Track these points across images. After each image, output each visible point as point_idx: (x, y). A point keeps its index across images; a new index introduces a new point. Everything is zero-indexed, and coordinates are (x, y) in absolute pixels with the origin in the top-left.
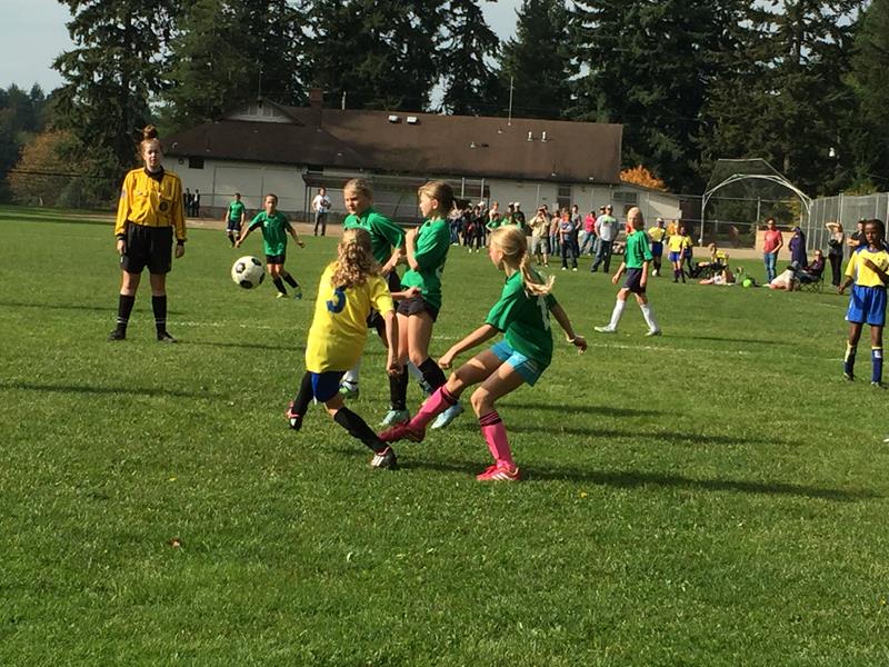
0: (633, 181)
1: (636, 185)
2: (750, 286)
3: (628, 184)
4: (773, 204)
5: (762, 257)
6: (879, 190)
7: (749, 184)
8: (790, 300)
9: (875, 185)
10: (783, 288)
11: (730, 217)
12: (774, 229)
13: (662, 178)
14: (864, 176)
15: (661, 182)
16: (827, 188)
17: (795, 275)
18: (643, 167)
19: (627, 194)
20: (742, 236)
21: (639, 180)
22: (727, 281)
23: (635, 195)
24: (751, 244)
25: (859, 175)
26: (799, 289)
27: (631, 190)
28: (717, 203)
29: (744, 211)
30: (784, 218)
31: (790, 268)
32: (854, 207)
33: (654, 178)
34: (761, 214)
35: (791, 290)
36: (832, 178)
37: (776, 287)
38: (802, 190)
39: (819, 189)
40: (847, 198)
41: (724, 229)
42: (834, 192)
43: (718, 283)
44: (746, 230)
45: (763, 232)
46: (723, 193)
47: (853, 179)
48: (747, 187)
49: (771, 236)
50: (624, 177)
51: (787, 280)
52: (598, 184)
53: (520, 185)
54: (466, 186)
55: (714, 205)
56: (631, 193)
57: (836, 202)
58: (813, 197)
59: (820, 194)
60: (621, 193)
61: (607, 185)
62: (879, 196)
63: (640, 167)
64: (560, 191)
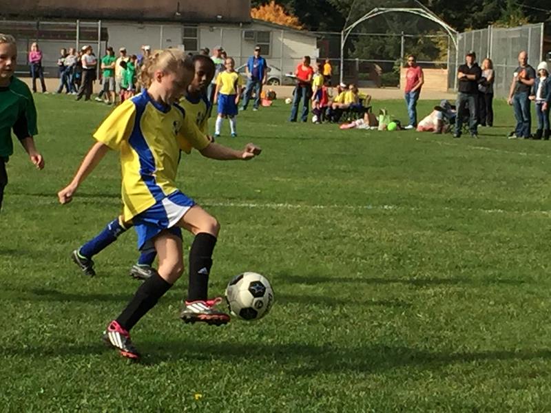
0: (266, 18)
1: (268, 23)
3: (260, 22)
4: (417, 39)
6: (530, 21)
7: (391, 19)
8: (440, 143)
9: (526, 15)
10: (431, 130)
11: (372, 54)
13: (296, 14)
14: (514, 6)
15: (295, 19)
16: (474, 21)
17: (444, 116)
18: (276, 4)
19: (259, 33)
21: (272, 18)
22: (370, 125)
23: (268, 33)
24: (395, 83)
25: (508, 6)
27: (263, 29)
28: (358, 41)
29: (388, 48)
30: (429, 55)
31: (438, 108)
32: (504, 40)
33: (287, 14)
34: (406, 50)
35: (440, 132)
36: (481, 10)
37: (424, 130)
38: (449, 24)
39: (467, 21)
40: (497, 30)
41: (366, 68)
42: (482, 24)
43: (360, 127)
44: (388, 68)
46: (364, 29)
47: (502, 10)
48: (388, 21)
50: (255, 14)
51: (435, 121)
52: (227, 22)
53: (140, 25)
54: (80, 28)
55: (354, 42)
56: (264, 32)
57: (485, 34)
58: (461, 31)
59: (467, 26)
60: (252, 32)
61: (237, 24)
62: (530, 27)
63: (273, 2)
64: (186, 33)
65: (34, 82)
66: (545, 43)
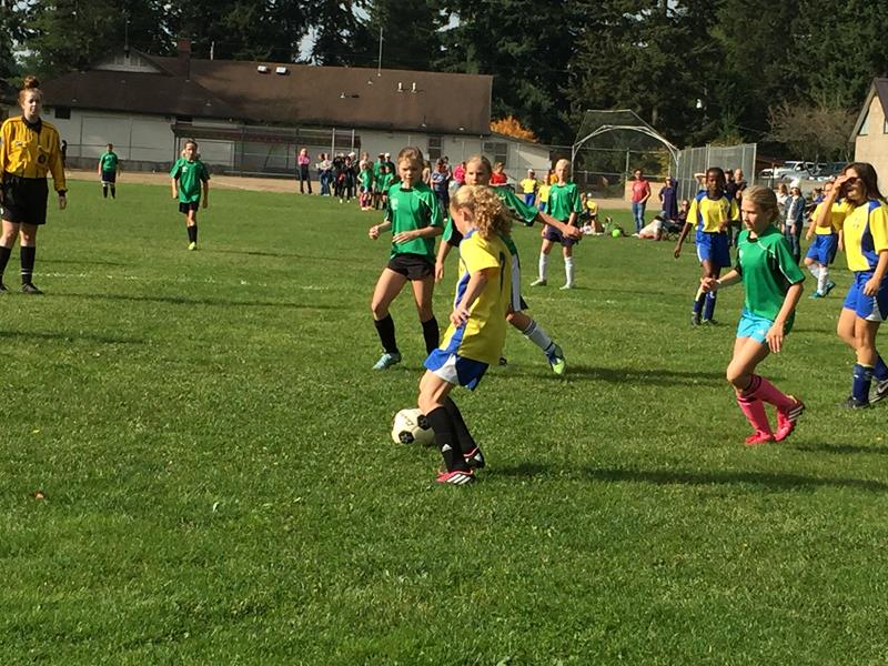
0: (503, 132)
1: (506, 136)
2: (618, 236)
3: (498, 135)
4: (642, 155)
5: (631, 207)
6: (745, 141)
7: (618, 136)
8: (658, 249)
9: (742, 135)
10: (652, 237)
11: (600, 168)
12: (642, 179)
13: (532, 128)
14: (731, 127)
15: (531, 133)
16: (694, 139)
17: (663, 225)
18: (513, 118)
19: (498, 144)
20: (612, 186)
21: (509, 131)
22: (597, 231)
23: (506, 145)
24: (620, 193)
25: (726, 126)
26: (666, 239)
27: (502, 141)
28: (587, 154)
29: (614, 162)
30: (653, 169)
31: (658, 218)
32: (721, 158)
33: (524, 129)
34: (630, 164)
35: (659, 240)
36: (700, 130)
37: (645, 237)
38: (669, 141)
39: (687, 140)
40: (714, 148)
41: (594, 180)
42: (702, 143)
43: (588, 233)
44: (614, 181)
45: (632, 182)
46: (593, 144)
47: (720, 130)
48: (616, 138)
49: (638, 187)
50: (495, 128)
51: (655, 231)
52: (468, 134)
53: (390, 135)
54: (336, 136)
55: (583, 156)
56: (501, 145)
57: (704, 153)
58: (681, 148)
59: (688, 145)
60: (491, 144)
61: (477, 135)
62: (744, 146)
63: (510, 118)
64: (431, 143)
65: (302, 184)
66: (757, 162)
